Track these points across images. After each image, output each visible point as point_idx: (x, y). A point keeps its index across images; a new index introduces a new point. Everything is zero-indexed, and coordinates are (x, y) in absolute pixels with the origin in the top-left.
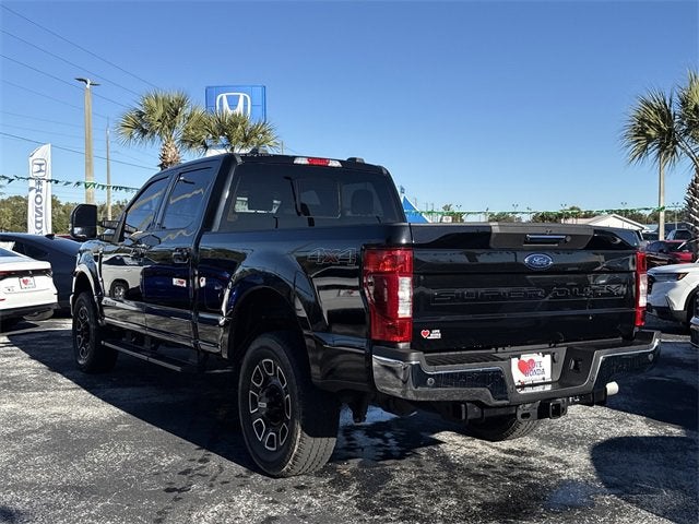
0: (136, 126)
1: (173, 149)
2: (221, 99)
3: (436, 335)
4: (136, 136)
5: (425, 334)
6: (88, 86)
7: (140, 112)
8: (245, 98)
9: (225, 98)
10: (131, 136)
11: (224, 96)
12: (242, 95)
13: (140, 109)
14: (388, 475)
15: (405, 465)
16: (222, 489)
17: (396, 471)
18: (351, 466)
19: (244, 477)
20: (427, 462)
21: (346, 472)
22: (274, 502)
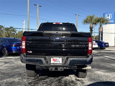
1: (92, 25)
3: (31, 52)
4: (86, 23)
5: (28, 52)
6: (77, 16)
7: (86, 19)
11: (107, 15)
12: (110, 14)
14: (45, 79)
15: (52, 78)
16: (18, 77)
17: (48, 79)
18: (43, 77)
19: (25, 76)
20: (57, 79)
21: (40, 78)
22: (20, 80)
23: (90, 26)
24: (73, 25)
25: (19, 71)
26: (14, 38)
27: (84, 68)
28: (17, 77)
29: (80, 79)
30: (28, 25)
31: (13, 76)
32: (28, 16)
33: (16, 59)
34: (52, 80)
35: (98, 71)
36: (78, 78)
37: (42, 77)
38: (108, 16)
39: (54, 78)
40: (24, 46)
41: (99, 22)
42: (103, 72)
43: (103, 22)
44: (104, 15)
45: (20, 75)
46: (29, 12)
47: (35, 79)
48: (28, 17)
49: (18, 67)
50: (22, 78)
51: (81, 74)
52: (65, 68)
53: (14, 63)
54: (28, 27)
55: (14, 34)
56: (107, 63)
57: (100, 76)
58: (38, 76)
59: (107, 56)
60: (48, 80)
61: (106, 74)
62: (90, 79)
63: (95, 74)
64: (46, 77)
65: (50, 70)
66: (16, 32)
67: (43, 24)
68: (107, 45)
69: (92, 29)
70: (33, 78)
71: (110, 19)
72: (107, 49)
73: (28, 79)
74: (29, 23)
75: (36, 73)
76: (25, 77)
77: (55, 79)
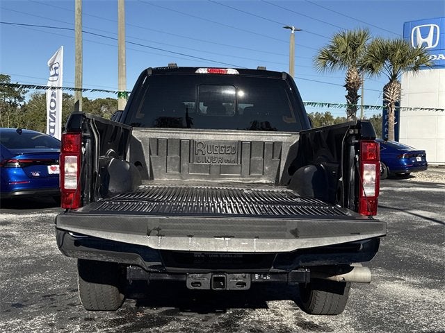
0: (330, 58)
1: (356, 73)
2: (416, 30)
4: (328, 65)
6: (293, 32)
7: (332, 47)
8: (435, 28)
9: (418, 30)
10: (325, 66)
11: (418, 28)
12: (432, 26)
13: (332, 44)
14: (165, 322)
15: (196, 318)
16: (43, 310)
17: (178, 320)
18: (154, 312)
19: (73, 305)
20: (216, 319)
21: (141, 315)
22: (51, 325)
23: (348, 79)
24: (284, 77)
25: (46, 285)
26: (19, 131)
27: (340, 278)
28: (39, 313)
29: (316, 319)
30: (79, 70)
31: (19, 305)
32: (77, 28)
33: (27, 224)
34: (197, 325)
35: (392, 279)
36: (307, 318)
37: (148, 311)
38: (425, 35)
39: (203, 316)
40: (71, 177)
41: (388, 63)
42: (414, 285)
43: (403, 61)
44: (407, 28)
45: (49, 300)
46: (81, 11)
47: (117, 322)
48: (77, 32)
49: (40, 265)
50: (59, 318)
51: (321, 297)
52: (257, 276)
53: (19, 245)
54: (77, 77)
55: (15, 105)
56: (427, 241)
57: (405, 307)
58: (133, 305)
59: (423, 208)
60: (177, 324)
61: (427, 298)
62: (361, 319)
63: (380, 298)
64: (167, 313)
65: (189, 286)
66: (21, 99)
67: (150, 73)
68: (419, 159)
69: (355, 90)
70: (111, 316)
71: (430, 46)
72: (418, 177)
73: (86, 319)
74: (80, 61)
75: (122, 296)
76: (74, 311)
77: (210, 323)
